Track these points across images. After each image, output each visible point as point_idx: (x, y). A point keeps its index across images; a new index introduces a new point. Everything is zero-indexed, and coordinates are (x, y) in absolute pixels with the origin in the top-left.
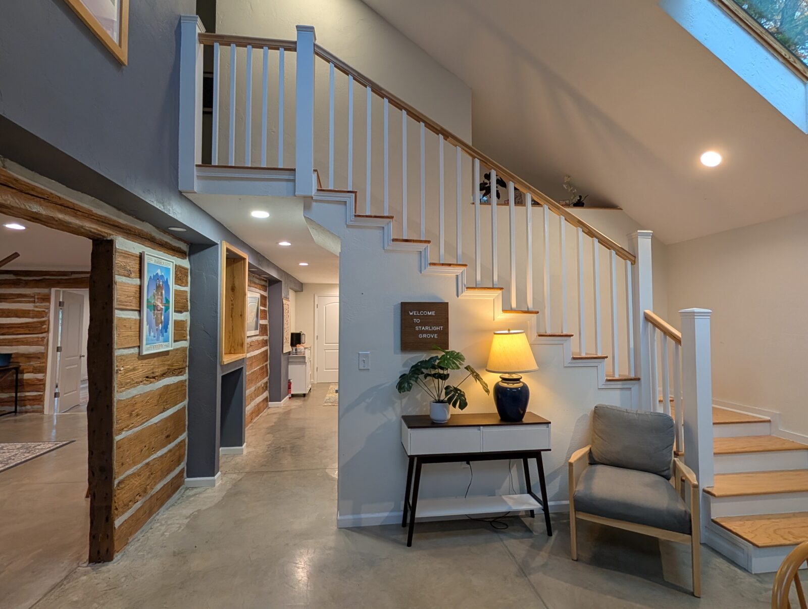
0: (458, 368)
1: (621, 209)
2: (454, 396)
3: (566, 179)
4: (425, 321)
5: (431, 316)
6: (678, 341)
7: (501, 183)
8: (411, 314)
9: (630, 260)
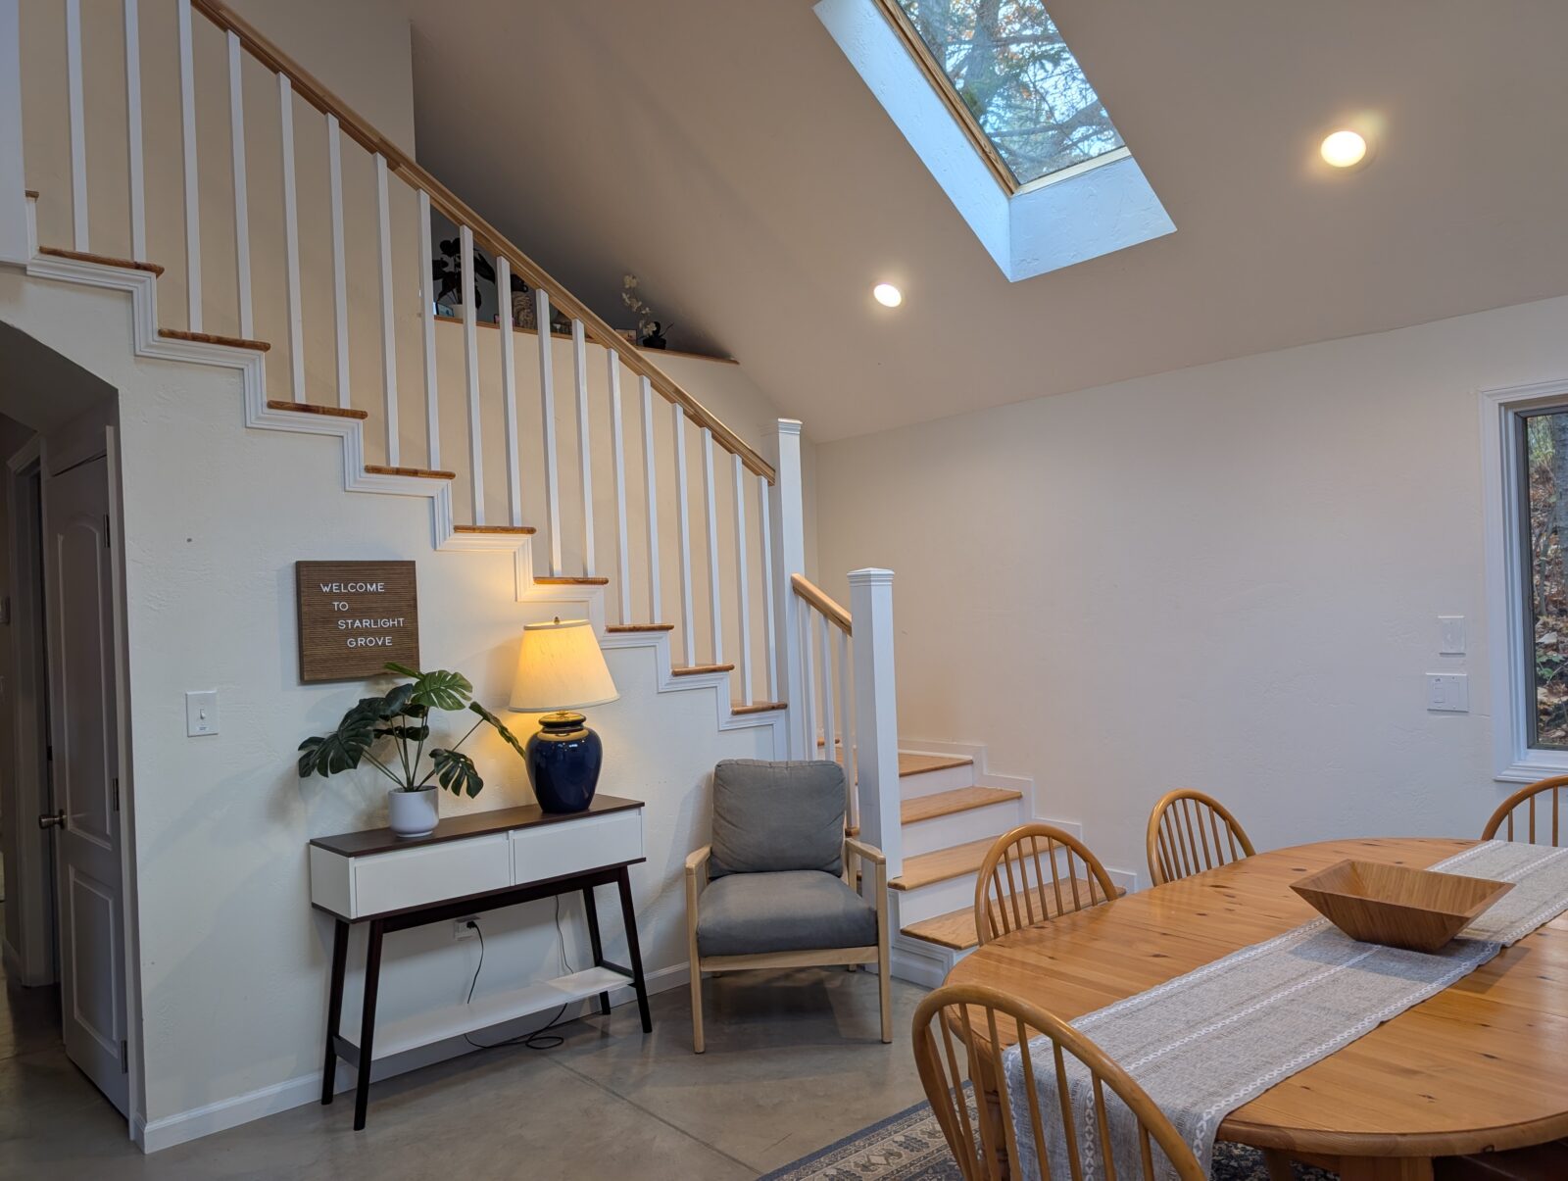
0: (461, 705)
1: (736, 362)
2: (453, 768)
4: (362, 607)
5: (376, 593)
6: (845, 627)
7: (485, 270)
8: (326, 589)
9: (767, 475)
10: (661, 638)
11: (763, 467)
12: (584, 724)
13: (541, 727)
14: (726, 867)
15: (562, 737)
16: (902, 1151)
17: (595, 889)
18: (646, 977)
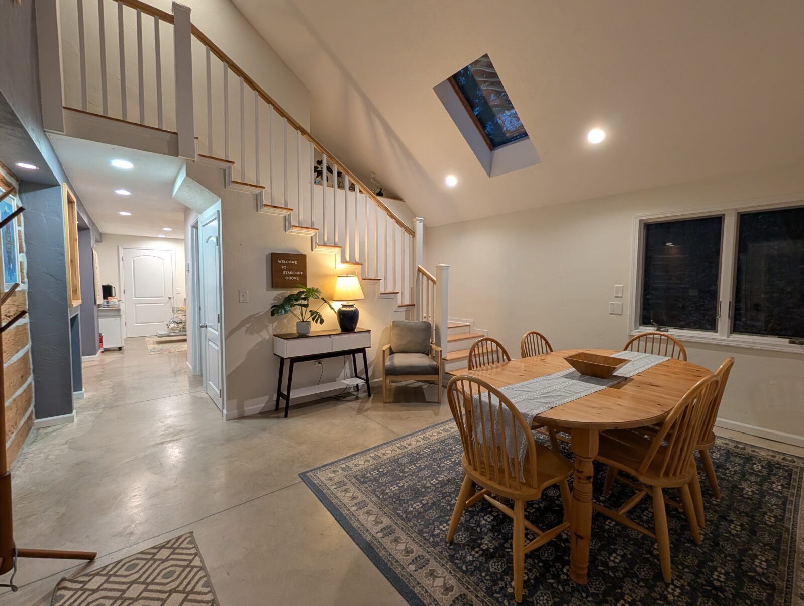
0: (318, 298)
1: (404, 201)
2: (315, 316)
3: (373, 176)
4: (290, 267)
5: (294, 264)
6: (434, 282)
7: (329, 170)
8: (280, 262)
9: (412, 235)
10: (378, 282)
11: (411, 232)
12: (354, 306)
13: (342, 306)
14: (395, 351)
15: (348, 310)
16: (442, 432)
17: (356, 354)
18: (370, 382)
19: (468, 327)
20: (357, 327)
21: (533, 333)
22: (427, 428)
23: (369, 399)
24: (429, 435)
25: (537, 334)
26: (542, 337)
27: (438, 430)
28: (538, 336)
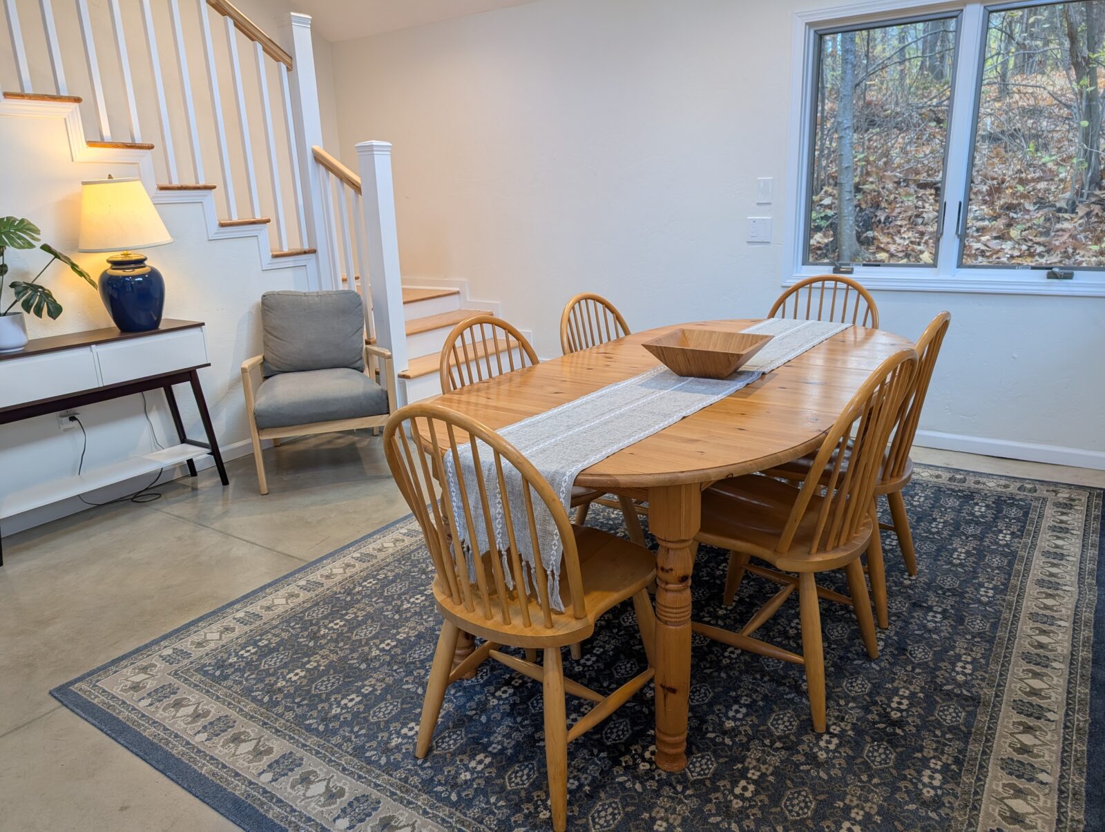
2: (32, 297)
6: (357, 188)
9: (285, 62)
10: (206, 196)
11: (282, 55)
12: (146, 262)
13: (110, 265)
14: (276, 369)
15: (129, 272)
17: (173, 386)
18: (221, 450)
19: (457, 296)
20: (164, 316)
21: (586, 298)
22: (370, 535)
23: (224, 490)
24: (374, 549)
25: (597, 299)
26: (607, 306)
27: (396, 535)
28: (597, 303)
